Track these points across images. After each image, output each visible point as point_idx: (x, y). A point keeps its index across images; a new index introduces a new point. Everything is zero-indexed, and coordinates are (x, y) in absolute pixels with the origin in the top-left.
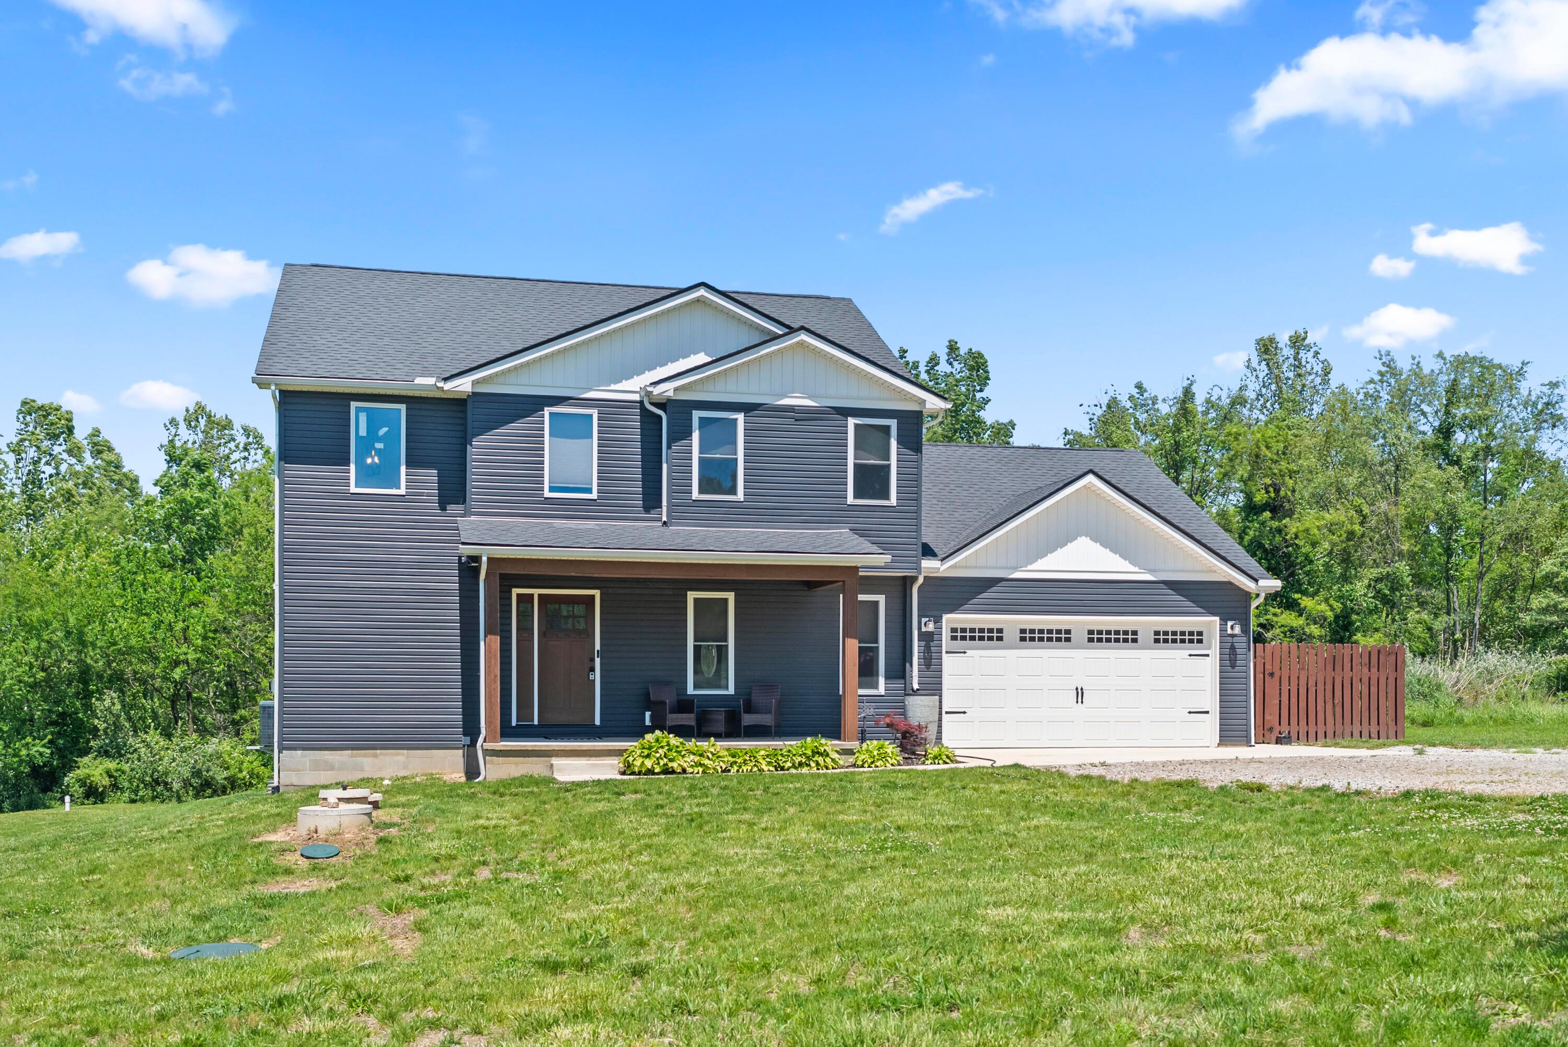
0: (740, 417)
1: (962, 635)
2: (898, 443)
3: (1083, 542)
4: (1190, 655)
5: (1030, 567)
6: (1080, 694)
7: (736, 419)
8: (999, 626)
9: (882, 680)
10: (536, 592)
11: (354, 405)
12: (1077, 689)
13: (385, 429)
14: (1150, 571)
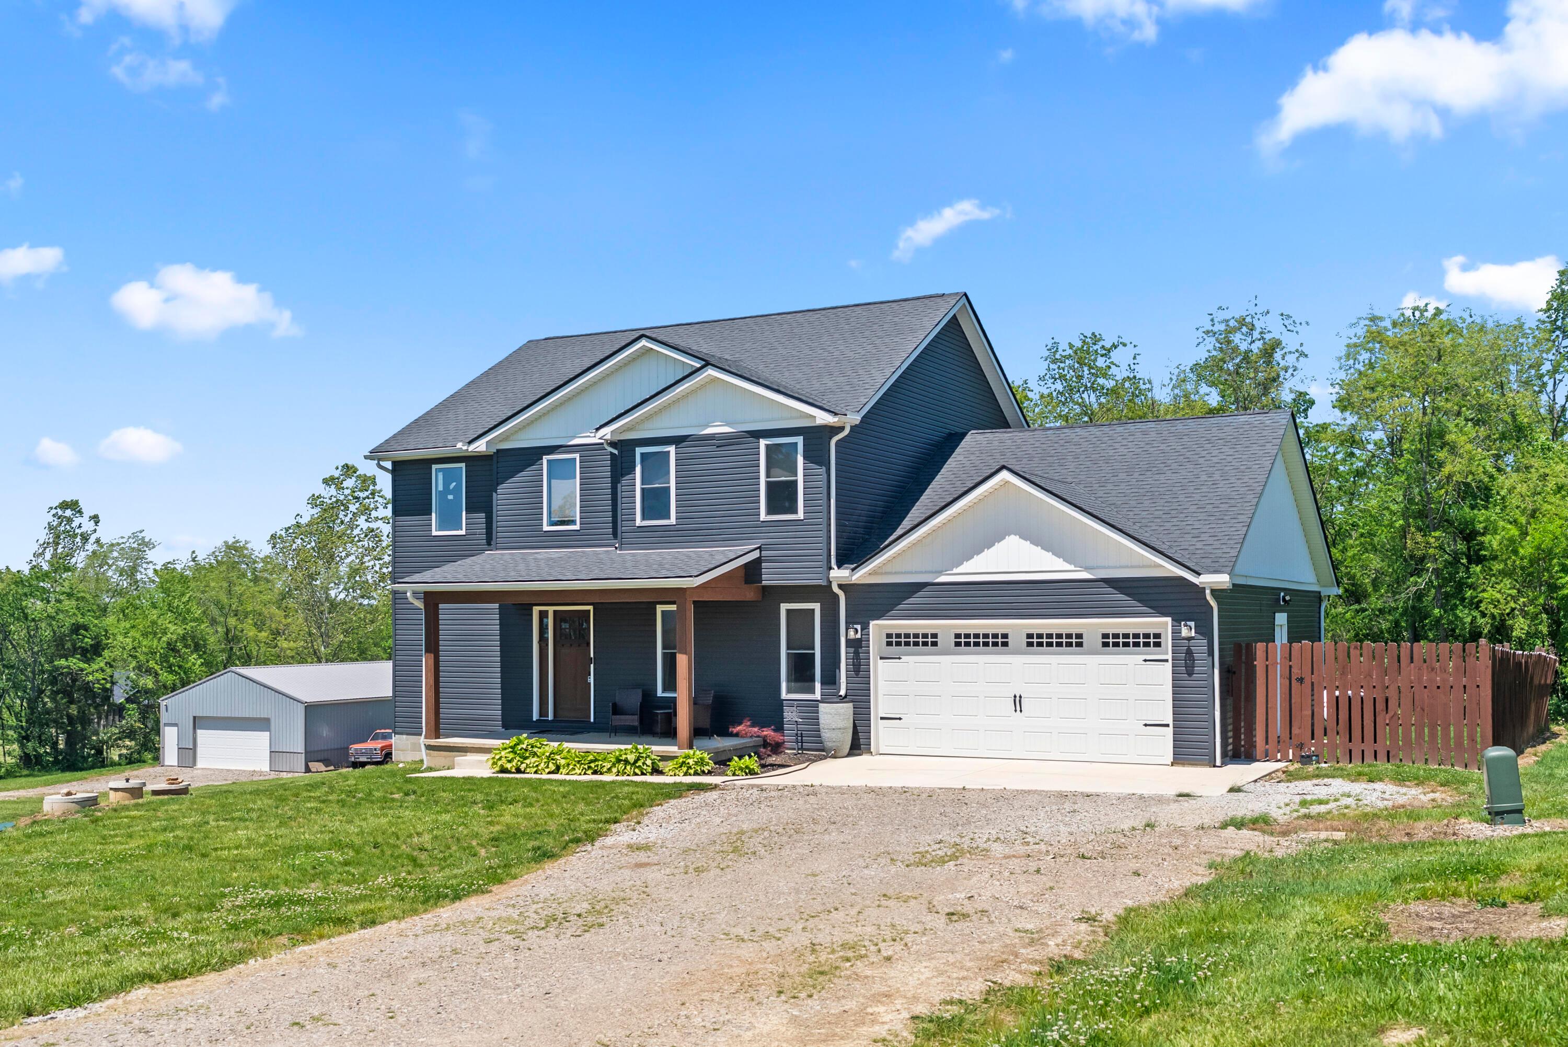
0: (672, 449)
1: (895, 641)
2: (805, 458)
3: (1013, 542)
4: (1145, 661)
5: (955, 571)
6: (1018, 702)
7: (669, 452)
8: (934, 631)
9: (818, 686)
10: (551, 609)
11: (434, 467)
12: (1015, 696)
13: (454, 484)
14: (1087, 569)
